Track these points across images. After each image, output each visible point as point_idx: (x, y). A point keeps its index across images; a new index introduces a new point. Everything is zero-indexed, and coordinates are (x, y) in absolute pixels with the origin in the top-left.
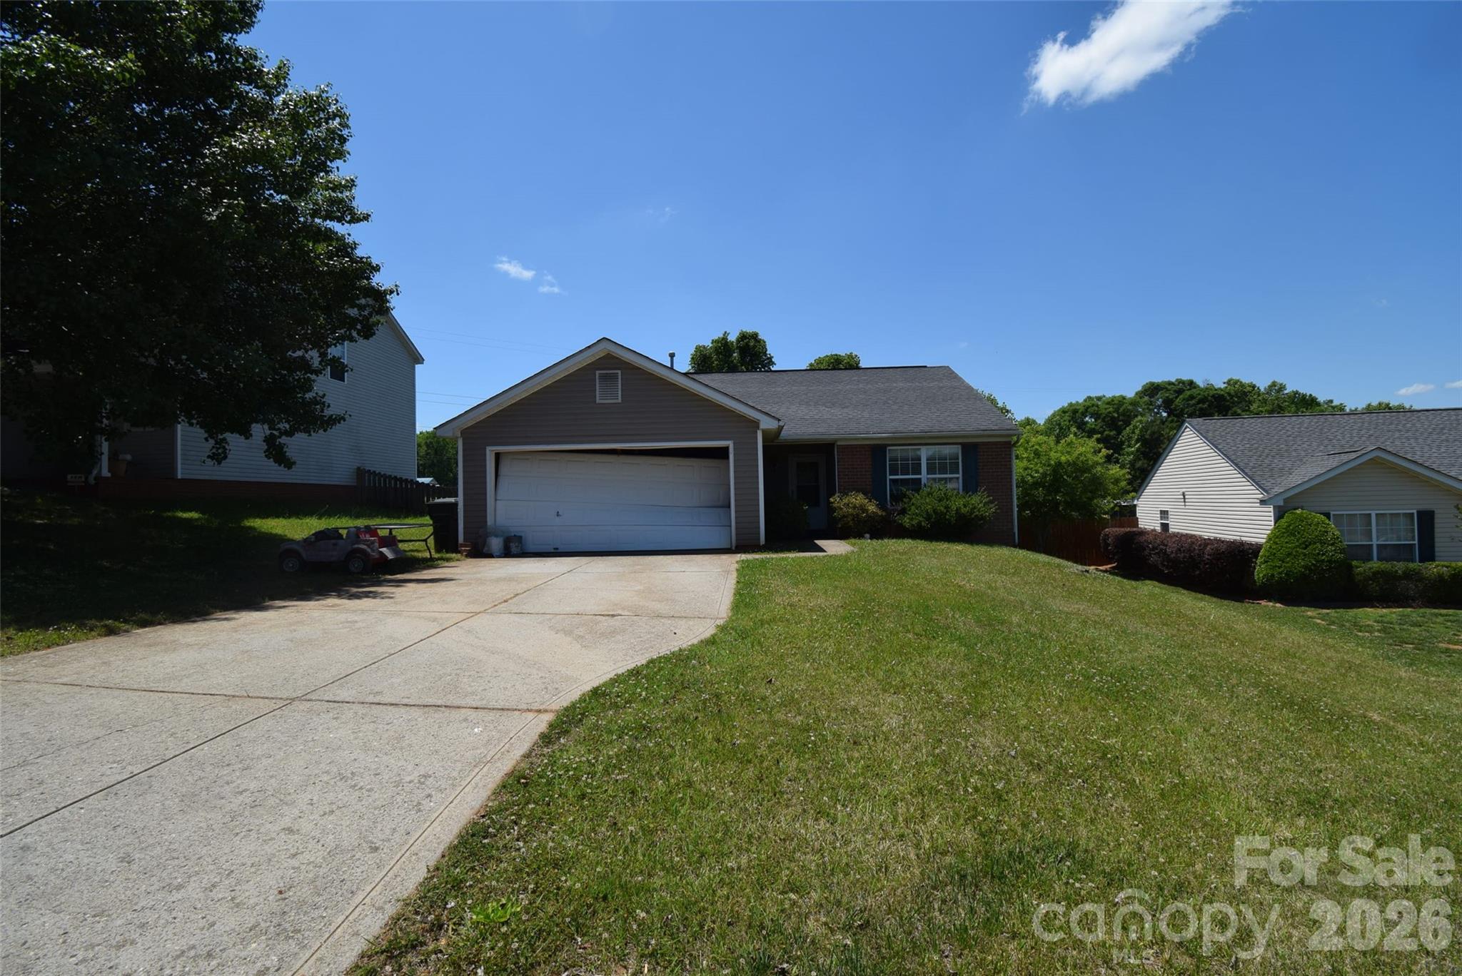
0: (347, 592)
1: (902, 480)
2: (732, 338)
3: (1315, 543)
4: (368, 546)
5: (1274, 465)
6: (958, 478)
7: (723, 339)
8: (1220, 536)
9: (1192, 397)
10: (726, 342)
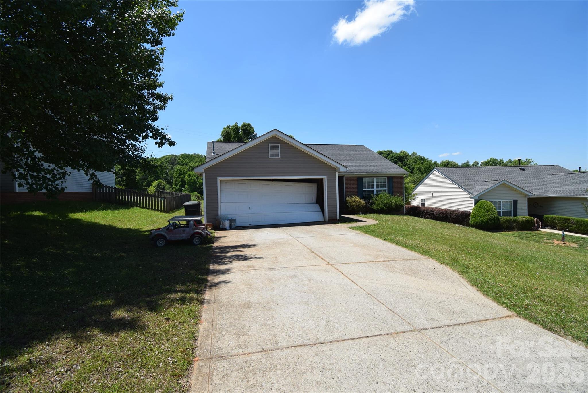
0: (226, 258)
1: (367, 190)
2: (240, 125)
3: (490, 211)
4: (202, 230)
5: (469, 185)
6: (386, 190)
7: (236, 125)
8: (469, 210)
9: (393, 157)
10: (237, 127)
